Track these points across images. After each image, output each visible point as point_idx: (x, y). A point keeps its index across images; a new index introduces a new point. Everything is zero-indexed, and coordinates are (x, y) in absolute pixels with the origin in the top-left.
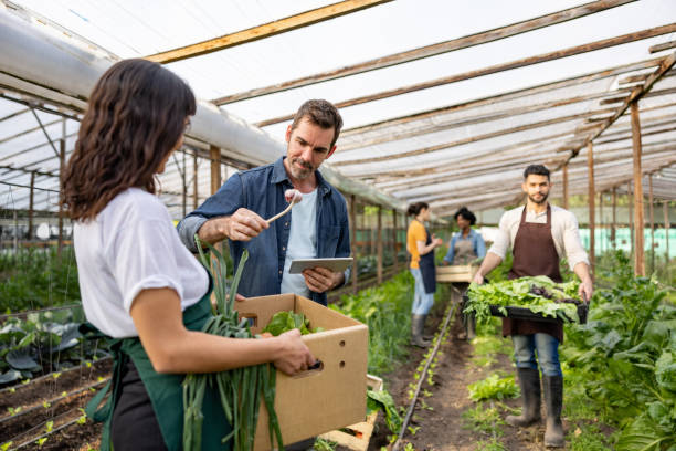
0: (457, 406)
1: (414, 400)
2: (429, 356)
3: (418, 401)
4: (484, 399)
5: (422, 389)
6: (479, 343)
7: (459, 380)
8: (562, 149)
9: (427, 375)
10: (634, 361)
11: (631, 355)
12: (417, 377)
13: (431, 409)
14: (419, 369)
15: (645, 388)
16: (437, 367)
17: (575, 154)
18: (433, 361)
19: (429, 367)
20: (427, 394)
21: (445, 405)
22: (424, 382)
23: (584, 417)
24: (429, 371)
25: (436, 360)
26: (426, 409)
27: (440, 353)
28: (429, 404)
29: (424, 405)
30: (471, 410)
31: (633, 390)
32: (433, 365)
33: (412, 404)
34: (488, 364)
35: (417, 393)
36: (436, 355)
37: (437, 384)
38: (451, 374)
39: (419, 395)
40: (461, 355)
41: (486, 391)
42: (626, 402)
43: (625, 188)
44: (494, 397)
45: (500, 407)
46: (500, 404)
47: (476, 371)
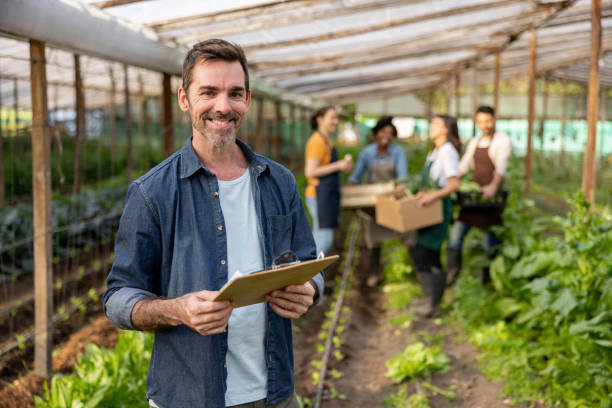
0: (374, 387)
1: (320, 386)
2: (333, 314)
3: (325, 387)
4: (407, 379)
5: (329, 368)
6: (392, 292)
7: (372, 348)
8: (499, 34)
9: (333, 344)
10: (594, 335)
11: (590, 328)
12: (321, 349)
13: (342, 397)
14: (322, 335)
15: (605, 368)
16: (344, 332)
17: (513, 38)
18: (338, 323)
19: (334, 334)
20: (336, 374)
21: (359, 388)
22: (331, 357)
23: (528, 398)
24: (336, 340)
25: (342, 321)
26: (337, 398)
27: (347, 310)
28: (340, 389)
29: (334, 392)
30: (392, 396)
31: (591, 371)
32: (340, 329)
33: (319, 392)
34: (407, 324)
35: (323, 373)
36: (340, 313)
37: (347, 357)
38: (361, 338)
39: (327, 377)
40: (370, 309)
41: (409, 367)
42: (580, 382)
43: (560, 73)
44: (420, 376)
45: (428, 390)
46: (427, 384)
47: (392, 332)
